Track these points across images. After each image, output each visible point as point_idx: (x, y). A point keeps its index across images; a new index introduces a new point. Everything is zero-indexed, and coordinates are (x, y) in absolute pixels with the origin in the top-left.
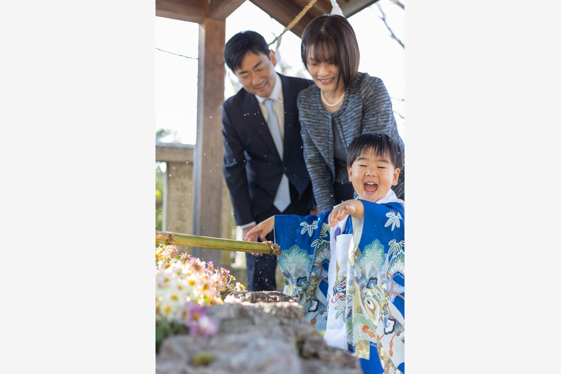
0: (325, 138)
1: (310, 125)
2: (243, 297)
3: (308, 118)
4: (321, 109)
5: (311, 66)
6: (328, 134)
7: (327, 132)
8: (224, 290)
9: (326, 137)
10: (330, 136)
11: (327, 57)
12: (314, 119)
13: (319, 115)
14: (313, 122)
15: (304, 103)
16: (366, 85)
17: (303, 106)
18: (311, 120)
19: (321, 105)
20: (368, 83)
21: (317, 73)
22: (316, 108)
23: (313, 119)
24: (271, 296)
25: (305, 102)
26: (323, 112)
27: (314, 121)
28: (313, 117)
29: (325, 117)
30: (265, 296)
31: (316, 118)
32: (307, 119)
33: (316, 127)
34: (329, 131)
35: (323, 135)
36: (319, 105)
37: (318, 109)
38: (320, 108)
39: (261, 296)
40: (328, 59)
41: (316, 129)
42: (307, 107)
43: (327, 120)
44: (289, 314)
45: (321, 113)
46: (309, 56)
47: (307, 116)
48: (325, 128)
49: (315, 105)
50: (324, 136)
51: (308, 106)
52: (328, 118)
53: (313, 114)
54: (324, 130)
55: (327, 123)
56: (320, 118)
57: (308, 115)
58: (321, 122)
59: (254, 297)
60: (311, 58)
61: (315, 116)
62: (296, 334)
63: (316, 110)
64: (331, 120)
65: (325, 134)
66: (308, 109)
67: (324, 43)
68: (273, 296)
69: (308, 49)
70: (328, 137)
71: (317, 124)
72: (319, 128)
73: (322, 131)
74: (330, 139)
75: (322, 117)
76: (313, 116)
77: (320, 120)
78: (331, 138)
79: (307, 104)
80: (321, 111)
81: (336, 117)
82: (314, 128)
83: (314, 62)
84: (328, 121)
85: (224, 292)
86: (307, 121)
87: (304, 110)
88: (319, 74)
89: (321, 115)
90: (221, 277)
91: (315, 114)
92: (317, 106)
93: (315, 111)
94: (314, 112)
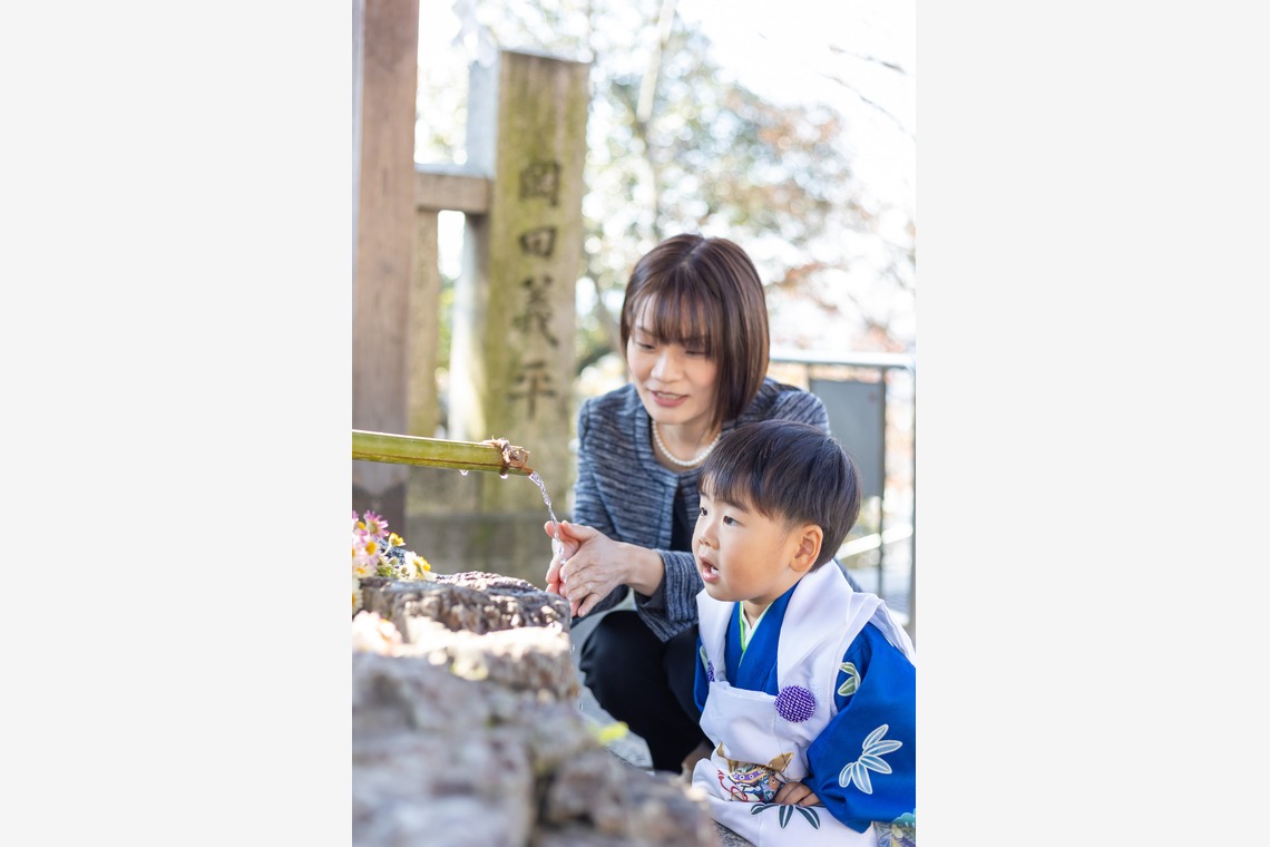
0: (649, 537)
1: (611, 496)
2: (415, 604)
3: (607, 476)
4: (647, 460)
5: (638, 347)
6: (659, 528)
7: (657, 522)
8: (370, 573)
9: (650, 534)
10: (663, 533)
11: (684, 334)
12: (625, 484)
13: (639, 475)
14: (620, 490)
15: (598, 435)
16: (791, 410)
17: (595, 442)
18: (616, 484)
19: (650, 450)
20: (795, 407)
21: (650, 371)
22: (633, 454)
23: (621, 482)
24: (493, 598)
25: (601, 431)
26: (654, 468)
27: (623, 487)
28: (621, 477)
29: (655, 481)
30: (475, 598)
31: (630, 480)
32: (606, 480)
33: (626, 504)
34: (661, 520)
35: (644, 529)
36: (641, 449)
37: (639, 459)
38: (643, 456)
39: (466, 596)
40: (687, 339)
41: (627, 510)
42: (607, 446)
43: (662, 490)
44: (527, 676)
45: (646, 470)
46: (638, 323)
47: (604, 470)
48: (653, 510)
49: (632, 447)
50: (645, 533)
51: (611, 443)
52: (663, 485)
53: (622, 469)
54: (648, 514)
55: (659, 499)
56: (643, 483)
57: (609, 468)
58: (644, 494)
59: (447, 602)
60: (643, 329)
61: (628, 475)
62: (532, 756)
63: (632, 459)
64: (672, 491)
65: (650, 526)
66: (609, 451)
67: (683, 297)
68: (498, 599)
69: (639, 305)
70: (658, 537)
71: (631, 498)
72: (634, 508)
73: (642, 518)
74: (661, 540)
75: (646, 480)
76: (620, 473)
77: (641, 488)
78: (664, 538)
79: (606, 437)
80: (647, 466)
81: (690, 485)
82: (621, 506)
83: (650, 341)
84: (663, 494)
85: (369, 579)
86: (604, 484)
87: (599, 452)
88: (653, 374)
89: (645, 476)
90: (363, 541)
91: (629, 471)
92: (637, 452)
93: (631, 463)
94: (628, 466)
